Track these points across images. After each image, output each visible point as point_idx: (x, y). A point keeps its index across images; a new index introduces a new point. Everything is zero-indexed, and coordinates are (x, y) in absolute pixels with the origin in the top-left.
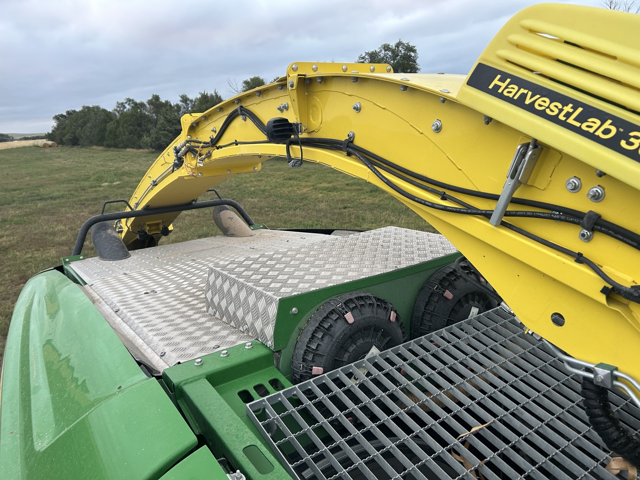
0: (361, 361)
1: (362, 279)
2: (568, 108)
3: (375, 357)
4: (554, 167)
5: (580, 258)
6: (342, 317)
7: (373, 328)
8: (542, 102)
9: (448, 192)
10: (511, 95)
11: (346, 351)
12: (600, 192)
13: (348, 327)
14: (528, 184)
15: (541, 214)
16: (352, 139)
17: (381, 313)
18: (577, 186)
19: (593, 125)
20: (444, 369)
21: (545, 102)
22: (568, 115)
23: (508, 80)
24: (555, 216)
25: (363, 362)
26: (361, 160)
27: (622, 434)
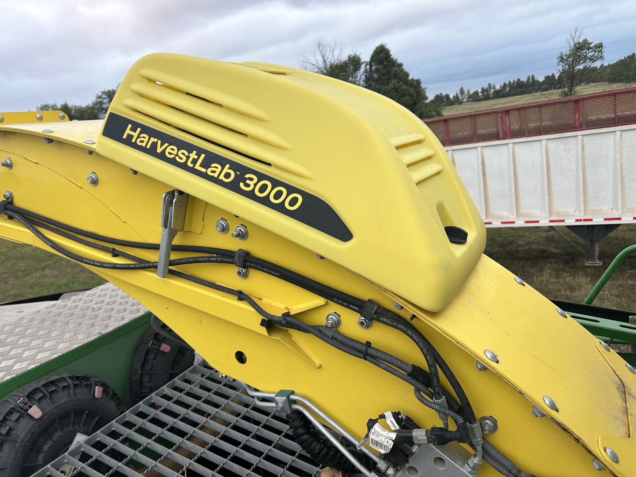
0: (62, 456)
1: (53, 359)
2: (193, 155)
3: (80, 446)
4: (203, 211)
5: (241, 296)
6: (24, 413)
7: (73, 414)
8: (171, 150)
9: (118, 248)
10: (144, 145)
11: (39, 452)
12: (243, 230)
13: (36, 424)
14: (185, 230)
15: (200, 259)
16: (10, 200)
17: (82, 394)
18: (225, 227)
19: (215, 169)
20: (162, 433)
21: (173, 150)
22: (194, 162)
23: (139, 130)
24: (213, 259)
25: (64, 458)
26: (21, 222)
27: (323, 446)
